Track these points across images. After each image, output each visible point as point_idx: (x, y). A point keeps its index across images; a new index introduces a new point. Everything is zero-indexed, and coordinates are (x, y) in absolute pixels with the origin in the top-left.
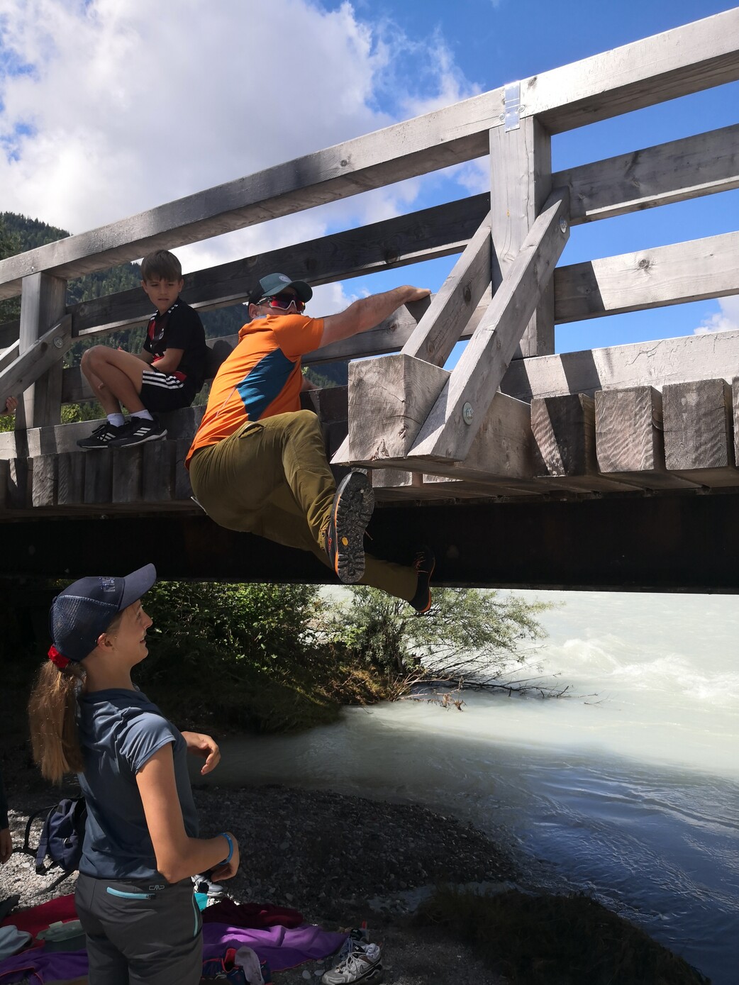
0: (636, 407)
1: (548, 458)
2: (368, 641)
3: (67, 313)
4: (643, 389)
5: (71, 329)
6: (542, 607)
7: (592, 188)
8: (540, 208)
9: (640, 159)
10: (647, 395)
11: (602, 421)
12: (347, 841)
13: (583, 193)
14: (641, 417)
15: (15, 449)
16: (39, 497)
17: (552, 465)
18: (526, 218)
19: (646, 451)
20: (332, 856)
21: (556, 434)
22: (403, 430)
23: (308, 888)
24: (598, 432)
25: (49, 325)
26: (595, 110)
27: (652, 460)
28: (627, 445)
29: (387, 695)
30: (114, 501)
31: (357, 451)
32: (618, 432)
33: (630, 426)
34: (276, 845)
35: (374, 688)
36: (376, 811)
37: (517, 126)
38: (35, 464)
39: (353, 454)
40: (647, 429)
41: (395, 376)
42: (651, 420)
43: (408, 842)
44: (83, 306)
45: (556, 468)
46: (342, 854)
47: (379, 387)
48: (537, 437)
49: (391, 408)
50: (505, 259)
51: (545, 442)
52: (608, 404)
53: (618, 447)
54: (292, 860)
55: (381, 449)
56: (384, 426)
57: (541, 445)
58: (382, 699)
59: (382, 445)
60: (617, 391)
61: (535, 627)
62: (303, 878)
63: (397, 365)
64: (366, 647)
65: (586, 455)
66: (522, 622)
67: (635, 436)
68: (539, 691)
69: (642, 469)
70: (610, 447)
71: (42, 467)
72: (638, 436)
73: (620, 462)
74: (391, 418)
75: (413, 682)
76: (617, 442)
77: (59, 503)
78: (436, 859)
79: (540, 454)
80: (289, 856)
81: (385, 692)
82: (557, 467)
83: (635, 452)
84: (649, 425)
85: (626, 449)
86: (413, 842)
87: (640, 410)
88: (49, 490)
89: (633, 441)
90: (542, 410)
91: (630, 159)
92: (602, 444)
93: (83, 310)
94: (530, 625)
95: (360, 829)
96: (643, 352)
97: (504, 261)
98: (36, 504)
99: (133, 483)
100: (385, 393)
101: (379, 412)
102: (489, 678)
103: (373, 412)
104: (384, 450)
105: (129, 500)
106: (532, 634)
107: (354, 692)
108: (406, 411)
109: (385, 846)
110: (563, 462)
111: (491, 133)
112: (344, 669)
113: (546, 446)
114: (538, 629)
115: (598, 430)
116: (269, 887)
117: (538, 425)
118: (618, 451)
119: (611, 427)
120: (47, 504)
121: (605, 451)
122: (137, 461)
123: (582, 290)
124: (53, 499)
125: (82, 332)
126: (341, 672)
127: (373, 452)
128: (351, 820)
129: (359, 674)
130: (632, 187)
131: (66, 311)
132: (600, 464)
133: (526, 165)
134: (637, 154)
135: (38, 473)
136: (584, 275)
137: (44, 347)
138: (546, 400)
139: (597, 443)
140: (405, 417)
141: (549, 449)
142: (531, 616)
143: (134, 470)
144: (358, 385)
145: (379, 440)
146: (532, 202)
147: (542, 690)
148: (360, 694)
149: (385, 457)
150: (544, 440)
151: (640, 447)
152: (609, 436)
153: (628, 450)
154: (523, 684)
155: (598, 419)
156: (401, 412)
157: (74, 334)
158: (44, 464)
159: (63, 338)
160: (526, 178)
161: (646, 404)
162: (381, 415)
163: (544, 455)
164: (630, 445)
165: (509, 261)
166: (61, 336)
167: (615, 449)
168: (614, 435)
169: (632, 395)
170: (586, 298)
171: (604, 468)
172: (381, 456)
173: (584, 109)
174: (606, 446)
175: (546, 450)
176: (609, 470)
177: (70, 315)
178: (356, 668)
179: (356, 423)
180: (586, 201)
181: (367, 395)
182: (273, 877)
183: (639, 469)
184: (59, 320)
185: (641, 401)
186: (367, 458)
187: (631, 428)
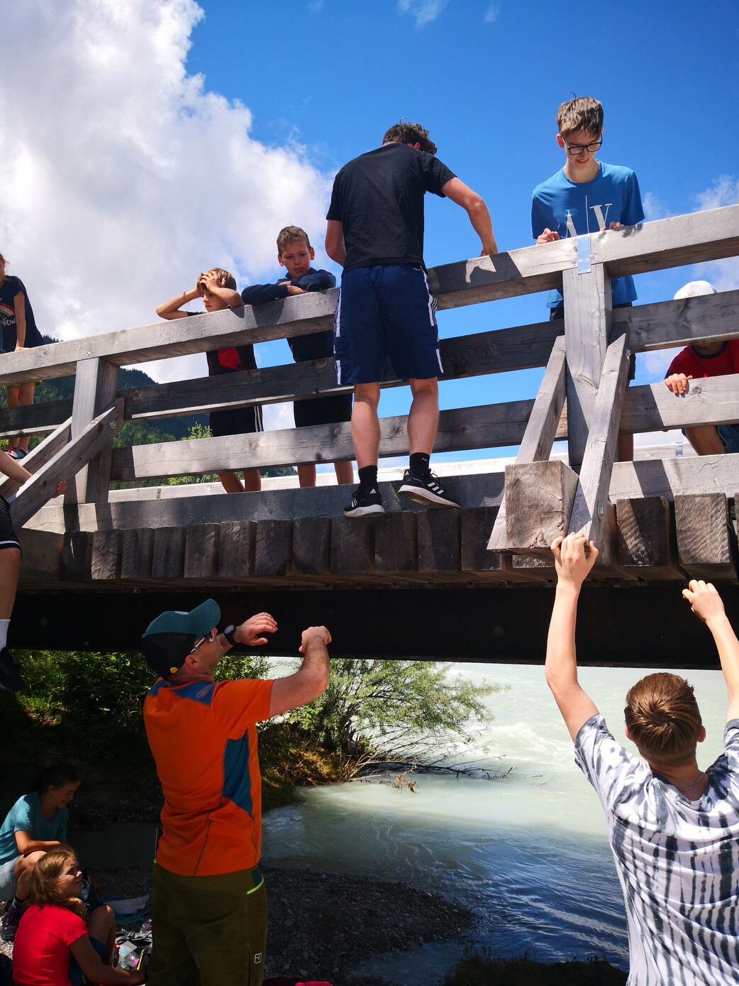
0: (713, 509)
1: (633, 550)
2: (321, 721)
3: (118, 397)
4: (718, 495)
5: (123, 411)
6: (488, 690)
7: (649, 325)
8: (611, 339)
9: (691, 305)
10: (721, 500)
11: (683, 519)
12: (347, 918)
13: (641, 328)
14: (716, 519)
15: (63, 522)
16: (99, 570)
17: (637, 556)
18: (598, 346)
19: (722, 547)
20: (337, 932)
21: (641, 532)
22: (561, 523)
23: (319, 964)
24: (679, 529)
25: (103, 407)
26: (654, 263)
27: (728, 555)
28: (705, 541)
29: (338, 777)
30: (186, 576)
31: (515, 540)
32: (697, 530)
33: (707, 526)
34: (280, 922)
35: (325, 770)
36: (364, 889)
37: (589, 270)
38: (95, 539)
39: (511, 542)
40: (723, 528)
41: (552, 479)
42: (725, 521)
43: (404, 917)
44: (137, 391)
45: (641, 559)
46: (346, 931)
47: (536, 487)
48: (624, 531)
49: (549, 505)
50: (579, 379)
51: (631, 536)
52: (687, 506)
53: (697, 542)
54: (298, 936)
55: (539, 539)
56: (542, 520)
57: (627, 539)
58: (334, 781)
59: (541, 535)
60: (694, 496)
61: (481, 710)
62: (312, 954)
63: (553, 469)
64: (320, 727)
65: (668, 549)
66: (469, 705)
67: (712, 534)
68: (485, 773)
69: (719, 562)
70: (691, 542)
71: (104, 541)
72: (715, 534)
73: (700, 555)
74: (549, 513)
75: (364, 764)
76: (696, 538)
77: (122, 577)
78: (435, 933)
79: (627, 546)
80: (295, 933)
81: (336, 774)
82: (643, 558)
83: (713, 547)
84: (724, 525)
85: (704, 544)
86: (409, 917)
87: (716, 512)
88: (111, 564)
89: (710, 538)
90: (627, 509)
91: (682, 303)
92: (682, 539)
93: (137, 395)
94: (476, 707)
95: (354, 906)
96: (707, 464)
97: (578, 381)
98: (95, 576)
99: (207, 560)
100: (543, 492)
101: (537, 508)
102: (435, 760)
103: (530, 507)
104: (543, 540)
105: (203, 575)
106: (479, 717)
107: (306, 775)
108: (563, 508)
109: (385, 922)
110: (648, 554)
111: (564, 274)
112: (293, 751)
113: (631, 540)
114: (484, 712)
115: (678, 527)
116: (284, 963)
117: (624, 521)
118: (697, 546)
119: (690, 525)
120: (108, 577)
121: (686, 546)
122: (213, 539)
123: (642, 408)
124: (115, 573)
125: (134, 416)
126: (291, 753)
127: (532, 541)
128: (344, 897)
129: (309, 756)
130: (686, 327)
131: (118, 395)
132: (682, 556)
133: (597, 303)
134: (687, 301)
135: (99, 547)
136: (643, 396)
137: (100, 426)
138: (632, 501)
139: (678, 539)
140: (562, 513)
141: (635, 543)
142: (479, 699)
143: (210, 547)
144: (515, 484)
145: (537, 532)
146: (604, 334)
147: (488, 772)
148: (312, 776)
149: (543, 546)
150: (630, 534)
151: (717, 544)
152: (689, 534)
153: (706, 545)
154: (467, 766)
155: (678, 518)
156: (558, 508)
157: (127, 417)
158: (106, 539)
159: (116, 419)
160: (597, 314)
161: (721, 508)
162: (540, 510)
163: (630, 547)
164: (708, 541)
165: (583, 381)
166: (116, 417)
167: (695, 544)
168: (693, 532)
169: (708, 500)
170: (645, 415)
171: (685, 560)
172: (539, 544)
173: (646, 262)
174: (686, 541)
175: (631, 543)
176: (690, 562)
177: (122, 399)
178: (307, 750)
179: (513, 516)
180: (644, 335)
181: (524, 493)
182: (285, 953)
183: (716, 562)
184: (111, 403)
185: (716, 505)
186: (526, 546)
187: (708, 527)
